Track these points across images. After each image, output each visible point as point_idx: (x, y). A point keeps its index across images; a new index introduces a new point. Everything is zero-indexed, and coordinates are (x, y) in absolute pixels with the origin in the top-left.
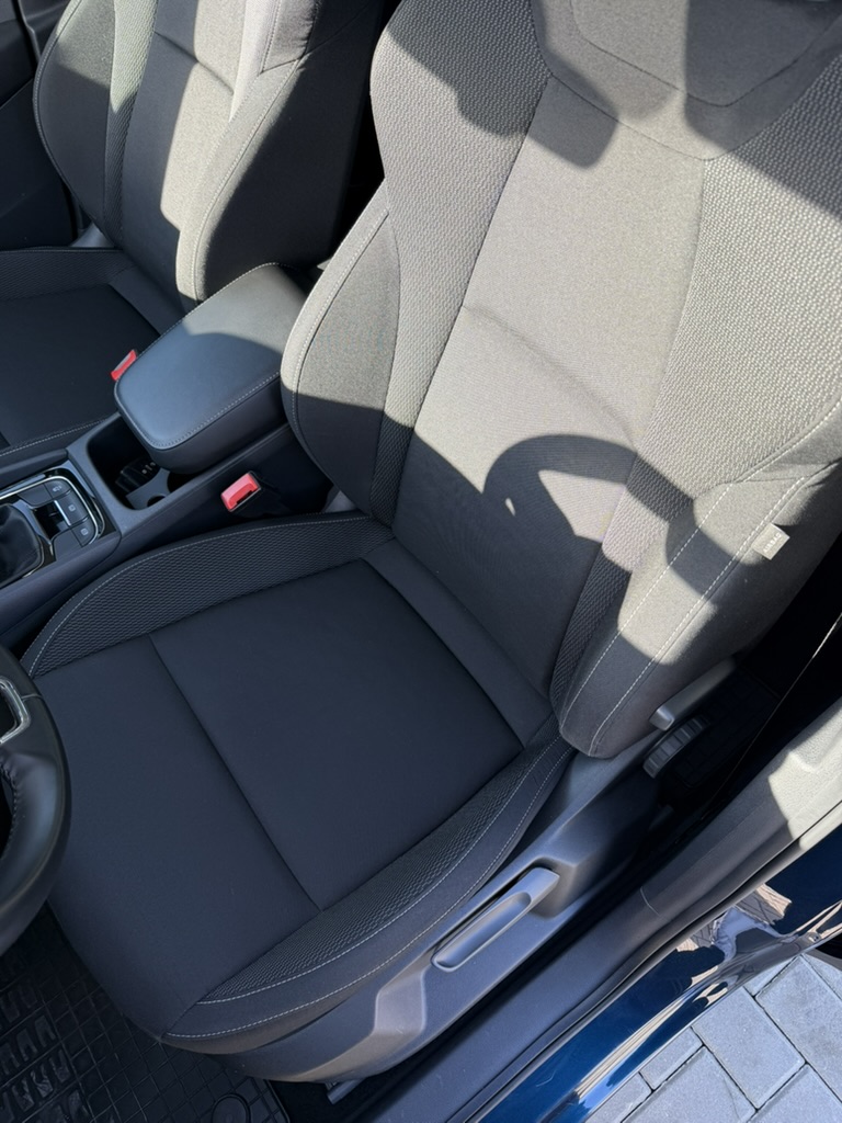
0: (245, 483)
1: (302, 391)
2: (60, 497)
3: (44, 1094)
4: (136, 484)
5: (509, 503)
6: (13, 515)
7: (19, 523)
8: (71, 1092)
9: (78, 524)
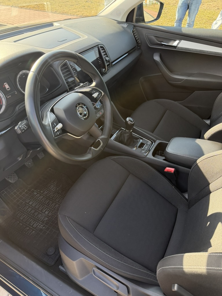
0: (172, 170)
1: (199, 164)
2: (147, 144)
3: (46, 213)
4: (159, 155)
5: (209, 223)
6: (139, 140)
7: (138, 142)
8: (47, 217)
9: (144, 150)
